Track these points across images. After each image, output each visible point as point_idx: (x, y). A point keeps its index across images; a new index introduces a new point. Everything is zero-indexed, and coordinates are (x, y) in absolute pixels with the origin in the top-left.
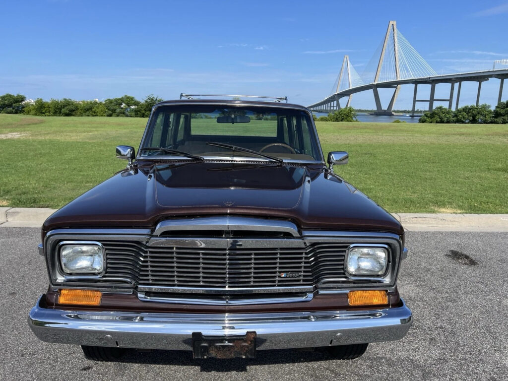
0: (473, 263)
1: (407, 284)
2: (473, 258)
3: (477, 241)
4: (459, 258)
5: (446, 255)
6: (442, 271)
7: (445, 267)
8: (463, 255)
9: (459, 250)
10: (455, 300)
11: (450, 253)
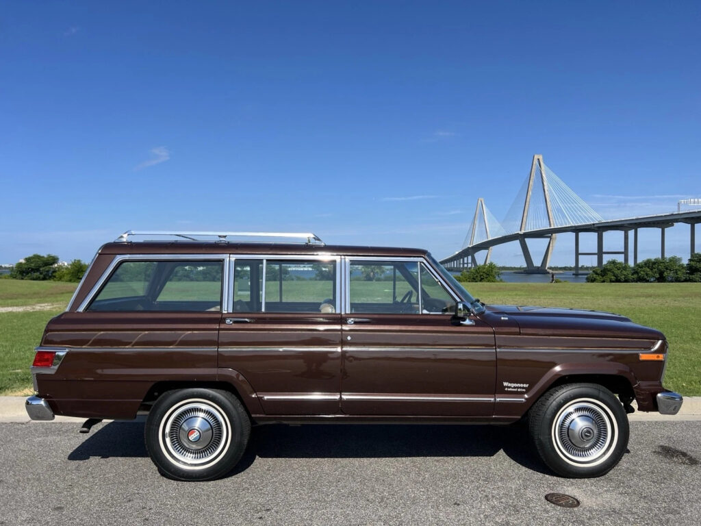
0: (693, 462)
1: (606, 491)
2: (692, 454)
3: (694, 432)
4: (673, 456)
5: (655, 452)
6: (653, 473)
7: (655, 467)
8: (678, 451)
9: (671, 445)
10: (676, 510)
11: (659, 450)
